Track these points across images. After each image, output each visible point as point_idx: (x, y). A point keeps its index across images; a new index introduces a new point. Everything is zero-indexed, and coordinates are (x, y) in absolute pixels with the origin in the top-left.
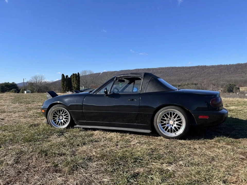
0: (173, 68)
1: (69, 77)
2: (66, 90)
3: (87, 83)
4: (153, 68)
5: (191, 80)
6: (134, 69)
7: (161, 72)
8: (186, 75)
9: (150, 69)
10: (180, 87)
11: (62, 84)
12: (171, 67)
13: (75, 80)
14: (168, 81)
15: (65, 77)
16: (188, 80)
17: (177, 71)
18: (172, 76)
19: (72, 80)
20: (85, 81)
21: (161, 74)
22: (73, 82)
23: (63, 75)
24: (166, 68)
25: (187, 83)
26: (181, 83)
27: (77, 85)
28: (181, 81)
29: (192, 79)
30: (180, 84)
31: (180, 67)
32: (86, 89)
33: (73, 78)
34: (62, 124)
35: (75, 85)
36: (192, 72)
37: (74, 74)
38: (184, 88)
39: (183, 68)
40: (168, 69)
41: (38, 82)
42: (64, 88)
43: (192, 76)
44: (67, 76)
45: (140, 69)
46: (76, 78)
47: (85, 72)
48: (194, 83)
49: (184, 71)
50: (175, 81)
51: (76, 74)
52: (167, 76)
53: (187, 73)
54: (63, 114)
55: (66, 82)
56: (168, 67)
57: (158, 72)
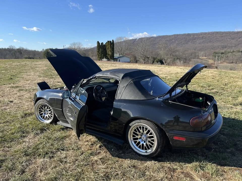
0: (217, 33)
1: (104, 44)
2: (101, 57)
3: (122, 49)
4: (194, 34)
5: (237, 47)
6: (172, 35)
7: (203, 37)
8: (232, 40)
9: (191, 34)
10: (223, 55)
11: (98, 51)
12: (215, 32)
13: (109, 47)
14: (210, 48)
15: (100, 44)
16: (235, 47)
17: (222, 37)
18: (215, 42)
19: (107, 47)
20: (120, 47)
21: (202, 39)
22: (108, 49)
23: (98, 42)
24: (209, 33)
25: (232, 50)
26: (225, 50)
27: (111, 52)
28: (226, 47)
29: (239, 46)
30: (223, 51)
31: (225, 32)
32: (120, 56)
33: (108, 45)
34: (47, 119)
35: (110, 52)
36: (239, 38)
37: (108, 41)
38: (228, 56)
39: (229, 33)
40: (211, 34)
41: (76, 48)
42: (99, 55)
43: (239, 42)
44: (102, 43)
45: (179, 34)
46: (111, 45)
47: (120, 38)
48: (241, 51)
49: (230, 36)
50: (218, 47)
51: (111, 41)
52: (210, 42)
53: (233, 39)
54: (48, 110)
55: (101, 49)
56: (211, 32)
57: (199, 37)
